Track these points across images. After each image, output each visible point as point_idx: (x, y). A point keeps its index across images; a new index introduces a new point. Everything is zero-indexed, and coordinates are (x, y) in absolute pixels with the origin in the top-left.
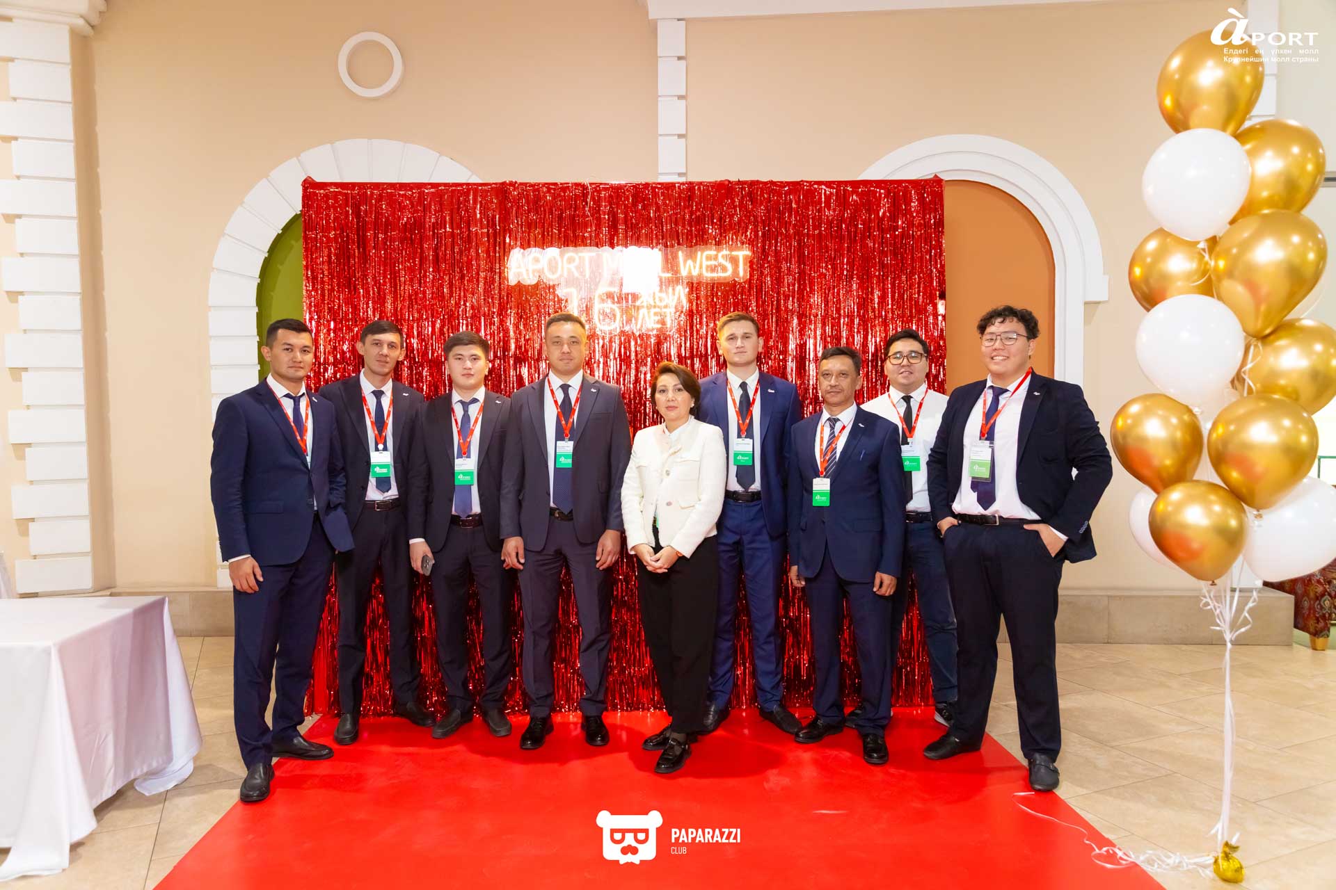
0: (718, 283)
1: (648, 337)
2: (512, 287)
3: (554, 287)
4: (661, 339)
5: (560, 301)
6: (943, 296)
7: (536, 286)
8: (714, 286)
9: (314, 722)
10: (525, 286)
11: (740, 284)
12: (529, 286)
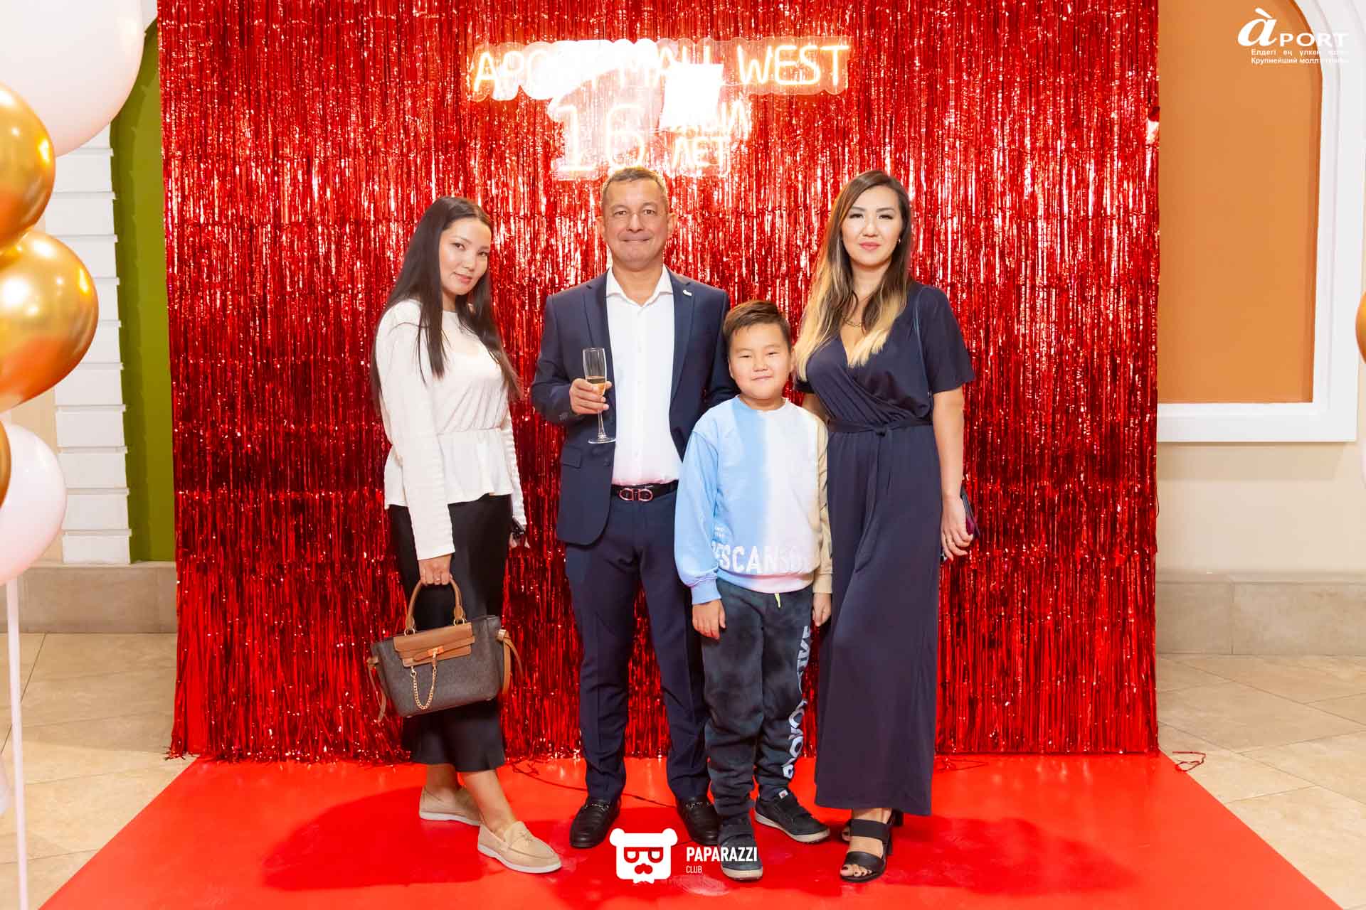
0: (798, 97)
1: (689, 181)
2: (478, 105)
3: (543, 104)
4: (708, 185)
5: (552, 125)
6: (1154, 115)
7: (514, 103)
8: (794, 103)
9: (187, 766)
10: (498, 102)
11: (835, 97)
12: (503, 102)
